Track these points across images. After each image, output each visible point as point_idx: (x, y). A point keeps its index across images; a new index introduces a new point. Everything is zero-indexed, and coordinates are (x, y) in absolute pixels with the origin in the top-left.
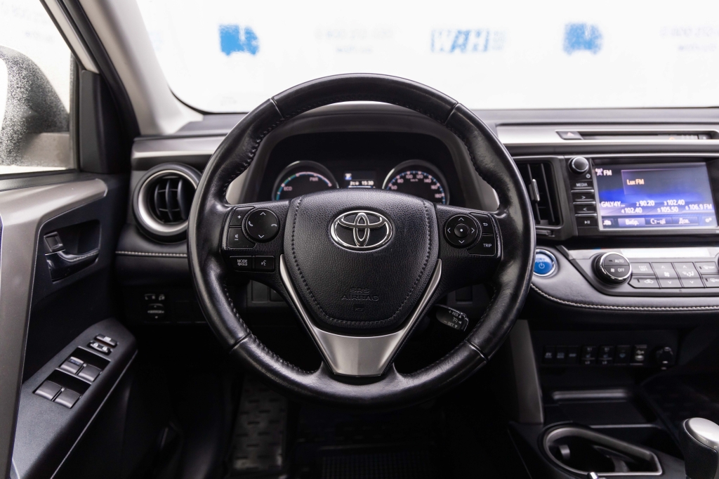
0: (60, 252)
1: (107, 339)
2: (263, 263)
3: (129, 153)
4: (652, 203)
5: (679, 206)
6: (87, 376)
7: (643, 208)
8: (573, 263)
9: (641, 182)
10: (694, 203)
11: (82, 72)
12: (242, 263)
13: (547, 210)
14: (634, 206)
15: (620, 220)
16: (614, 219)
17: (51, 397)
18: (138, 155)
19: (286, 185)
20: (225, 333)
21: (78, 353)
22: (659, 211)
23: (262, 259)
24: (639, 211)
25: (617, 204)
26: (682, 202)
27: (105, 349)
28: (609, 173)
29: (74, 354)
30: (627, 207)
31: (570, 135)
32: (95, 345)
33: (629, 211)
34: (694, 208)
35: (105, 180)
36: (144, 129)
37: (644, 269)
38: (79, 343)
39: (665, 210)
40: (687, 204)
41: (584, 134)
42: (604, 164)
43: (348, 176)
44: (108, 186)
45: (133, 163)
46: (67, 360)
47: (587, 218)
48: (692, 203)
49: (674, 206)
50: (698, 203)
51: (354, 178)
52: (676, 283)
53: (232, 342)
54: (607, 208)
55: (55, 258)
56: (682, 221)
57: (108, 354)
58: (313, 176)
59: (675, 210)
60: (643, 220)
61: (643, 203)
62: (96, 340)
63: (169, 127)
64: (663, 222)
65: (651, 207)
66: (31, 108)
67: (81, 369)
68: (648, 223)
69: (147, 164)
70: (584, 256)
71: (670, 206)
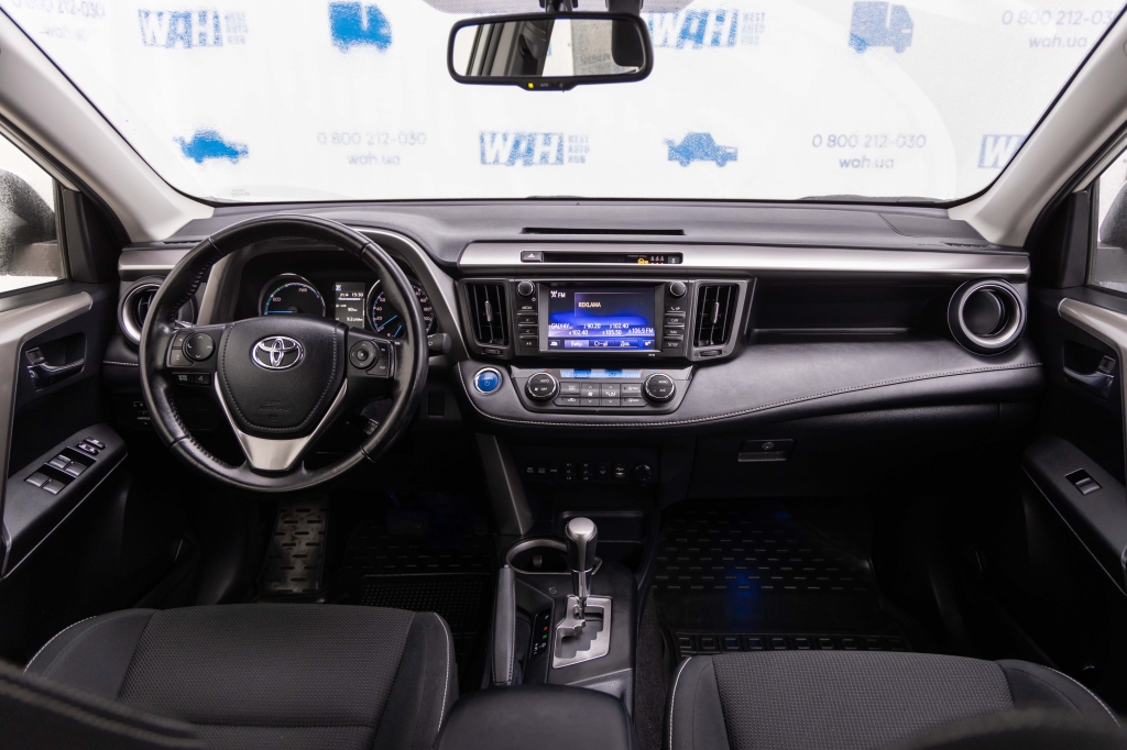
0: (44, 364)
1: (96, 442)
2: (201, 378)
3: (116, 265)
4: (598, 325)
5: (624, 330)
6: (74, 472)
7: (590, 330)
8: (514, 381)
9: (598, 305)
10: (637, 327)
11: (64, 191)
12: (182, 378)
13: (498, 330)
14: (581, 328)
15: (566, 342)
16: (561, 340)
17: (39, 485)
18: (123, 267)
19: (275, 296)
20: (167, 434)
21: (66, 452)
22: (603, 334)
23: (199, 375)
24: (585, 333)
25: (566, 326)
26: (625, 325)
27: (92, 450)
28: (563, 295)
29: (63, 453)
30: (575, 329)
31: (531, 256)
32: (83, 447)
33: (576, 333)
34: (637, 332)
35: (90, 293)
36: (134, 238)
37: (572, 389)
38: (69, 443)
39: (609, 333)
40: (631, 327)
41: (548, 256)
42: (560, 287)
43: (338, 287)
44: (93, 299)
45: (121, 274)
46: (56, 457)
47: (529, 340)
48: (635, 327)
49: (618, 329)
50: (640, 327)
51: (344, 290)
52: (596, 402)
53: (172, 440)
54: (556, 330)
55: (38, 370)
56: (624, 344)
57: (96, 453)
58: (302, 287)
59: (619, 333)
60: (587, 342)
61: (589, 325)
62: (85, 442)
63: (162, 233)
64: (605, 344)
65: (597, 330)
66: (20, 215)
67: (68, 465)
68: (591, 344)
69: (133, 276)
70: (523, 375)
71: (615, 329)
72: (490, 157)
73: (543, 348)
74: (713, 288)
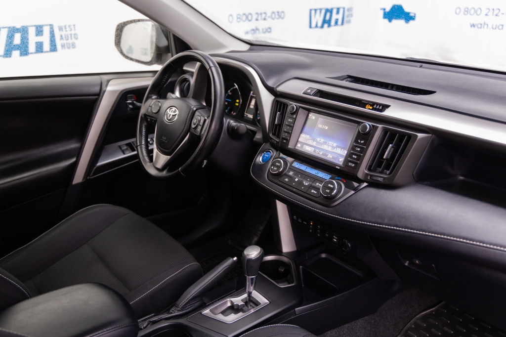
4: (322, 140)
5: (333, 147)
7: (318, 142)
10: (341, 147)
14: (314, 140)
15: (304, 146)
16: (303, 144)
19: (230, 92)
22: (322, 147)
24: (314, 144)
25: (308, 136)
26: (335, 145)
28: (314, 118)
30: (311, 139)
33: (311, 142)
34: (339, 151)
39: (325, 147)
40: (337, 147)
41: (322, 93)
47: (285, 139)
48: (339, 147)
49: (330, 146)
54: (303, 137)
59: (330, 149)
60: (313, 149)
61: (318, 139)
64: (321, 153)
65: (320, 143)
68: (315, 151)
71: (329, 146)
72: (313, 25)
73: (291, 146)
74: (393, 134)
